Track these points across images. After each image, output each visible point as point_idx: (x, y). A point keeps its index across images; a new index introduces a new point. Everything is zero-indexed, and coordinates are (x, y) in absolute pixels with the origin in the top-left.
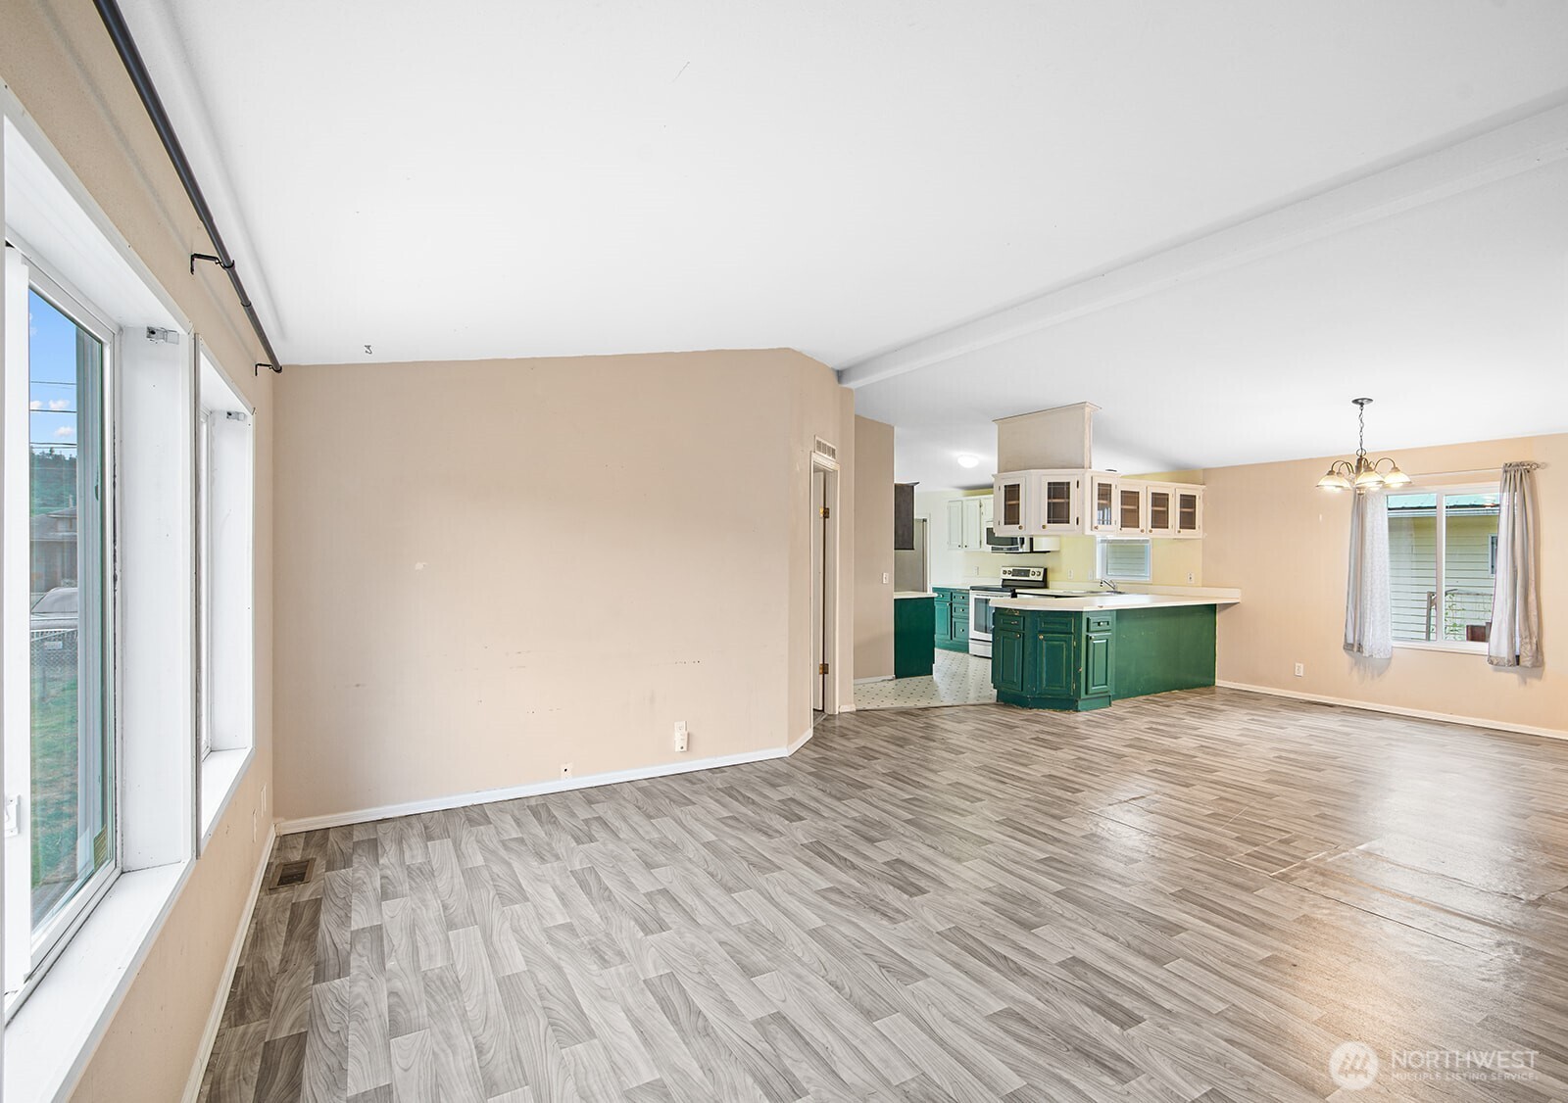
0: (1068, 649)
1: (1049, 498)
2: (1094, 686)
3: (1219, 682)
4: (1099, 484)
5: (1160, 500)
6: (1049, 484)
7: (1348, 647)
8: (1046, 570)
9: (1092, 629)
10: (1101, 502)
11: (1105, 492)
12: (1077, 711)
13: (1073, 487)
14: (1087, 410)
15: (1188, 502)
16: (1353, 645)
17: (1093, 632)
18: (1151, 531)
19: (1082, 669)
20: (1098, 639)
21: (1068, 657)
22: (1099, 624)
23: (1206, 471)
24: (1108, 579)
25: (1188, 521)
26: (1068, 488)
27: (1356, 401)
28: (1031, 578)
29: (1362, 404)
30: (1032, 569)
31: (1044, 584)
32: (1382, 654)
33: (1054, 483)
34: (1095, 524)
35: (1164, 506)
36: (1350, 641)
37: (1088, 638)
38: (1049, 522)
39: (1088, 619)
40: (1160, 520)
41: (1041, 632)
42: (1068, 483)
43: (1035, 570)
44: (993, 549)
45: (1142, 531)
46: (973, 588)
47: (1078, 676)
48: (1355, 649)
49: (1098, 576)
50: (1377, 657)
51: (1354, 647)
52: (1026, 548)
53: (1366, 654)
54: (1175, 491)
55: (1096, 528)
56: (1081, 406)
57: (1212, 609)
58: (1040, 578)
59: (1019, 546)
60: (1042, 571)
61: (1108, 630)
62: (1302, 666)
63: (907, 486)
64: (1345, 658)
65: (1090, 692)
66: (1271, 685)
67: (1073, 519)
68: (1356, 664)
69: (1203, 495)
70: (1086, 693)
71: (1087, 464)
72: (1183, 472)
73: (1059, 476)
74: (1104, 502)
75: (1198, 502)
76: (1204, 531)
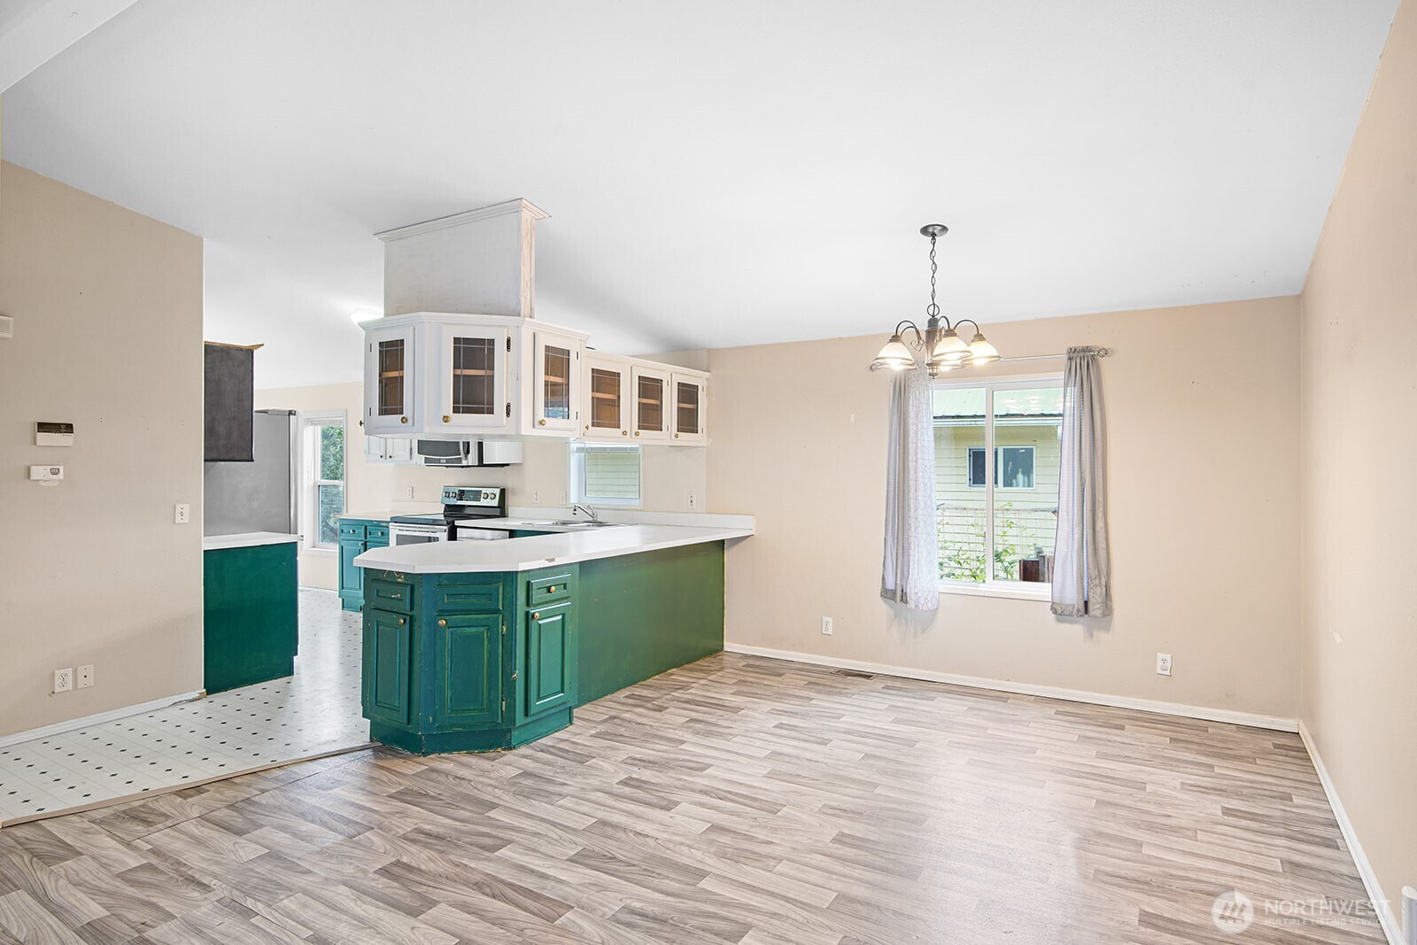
0: (492, 641)
1: (456, 366)
2: (539, 698)
3: (729, 646)
4: (547, 348)
5: (650, 388)
6: (457, 340)
7: (888, 594)
8: (503, 492)
9: (535, 600)
10: (553, 379)
11: (557, 362)
12: (510, 748)
13: (500, 347)
14: (526, 215)
15: (688, 394)
16: (894, 592)
17: (535, 605)
18: (637, 434)
19: (518, 675)
20: (547, 617)
21: (493, 653)
22: (549, 590)
23: (710, 351)
24: (587, 501)
25: (688, 421)
26: (492, 351)
27: (925, 231)
28: (483, 502)
29: (933, 235)
30: (484, 490)
31: (501, 512)
32: (929, 604)
33: (467, 341)
34: (541, 415)
35: (657, 399)
36: (890, 585)
37: (529, 617)
38: (456, 410)
39: (528, 583)
40: (650, 417)
41: (442, 613)
42: (492, 342)
43: (489, 491)
44: (427, 461)
45: (624, 433)
46: (395, 520)
47: (509, 686)
48: (898, 599)
49: (573, 500)
50: (925, 608)
51: (895, 595)
52: (472, 458)
53: (912, 604)
54: (671, 377)
55: (541, 423)
56: (512, 206)
57: (721, 544)
58: (495, 503)
59: (462, 456)
60: (497, 492)
61: (566, 598)
62: (830, 620)
63: (239, 349)
64: (883, 608)
65: (533, 711)
66: (793, 648)
67: (499, 406)
68: (895, 617)
69: (707, 386)
70: (526, 714)
71: (524, 309)
72: (681, 352)
73: (475, 328)
74: (558, 380)
75: (701, 395)
76: (709, 436)
